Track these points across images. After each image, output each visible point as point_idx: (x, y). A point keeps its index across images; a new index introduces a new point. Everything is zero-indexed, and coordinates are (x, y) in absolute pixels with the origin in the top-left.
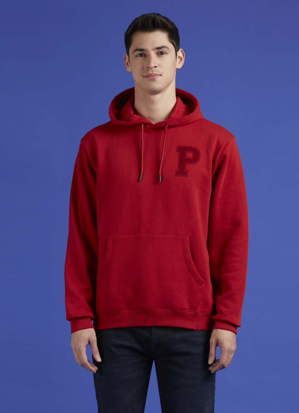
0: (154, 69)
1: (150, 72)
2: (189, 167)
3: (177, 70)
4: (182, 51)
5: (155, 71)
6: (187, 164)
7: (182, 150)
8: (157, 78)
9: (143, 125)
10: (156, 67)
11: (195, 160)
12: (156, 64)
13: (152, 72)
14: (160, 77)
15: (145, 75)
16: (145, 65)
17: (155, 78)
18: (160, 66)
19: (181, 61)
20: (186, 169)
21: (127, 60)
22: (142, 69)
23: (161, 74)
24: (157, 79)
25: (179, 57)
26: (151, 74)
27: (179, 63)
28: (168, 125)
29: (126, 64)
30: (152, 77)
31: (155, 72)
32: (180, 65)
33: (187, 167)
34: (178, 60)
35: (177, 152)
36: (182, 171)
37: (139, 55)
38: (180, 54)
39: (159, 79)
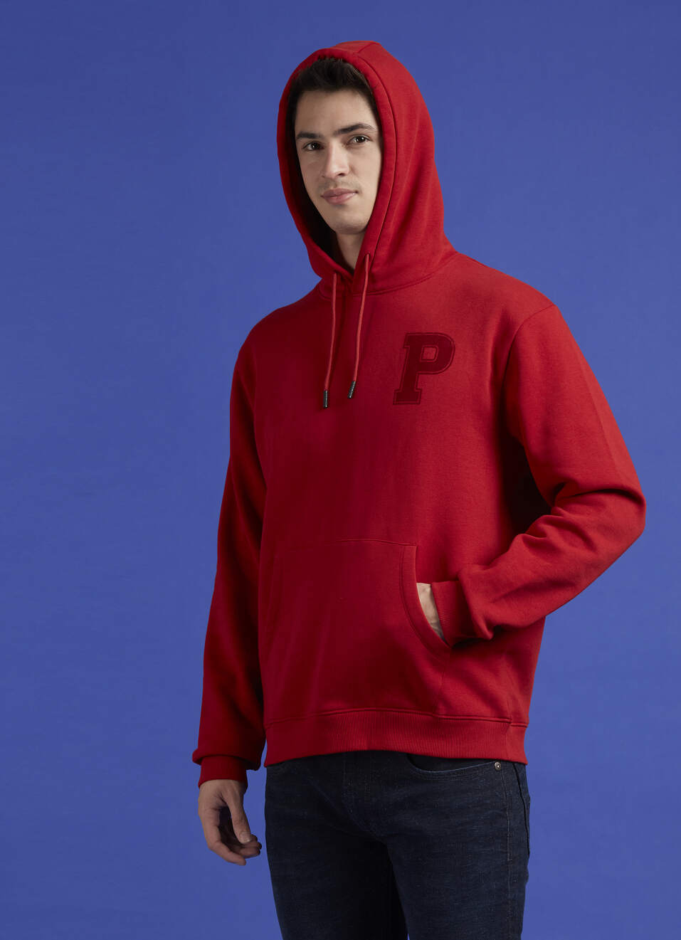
0: (339, 180)
2: (424, 381)
6: (420, 376)
8: (349, 199)
12: (344, 167)
13: (335, 186)
14: (356, 196)
15: (322, 193)
16: (321, 170)
17: (344, 201)
18: (353, 170)
20: (418, 387)
22: (318, 179)
23: (357, 189)
30: (335, 199)
37: (311, 145)
39: (353, 201)
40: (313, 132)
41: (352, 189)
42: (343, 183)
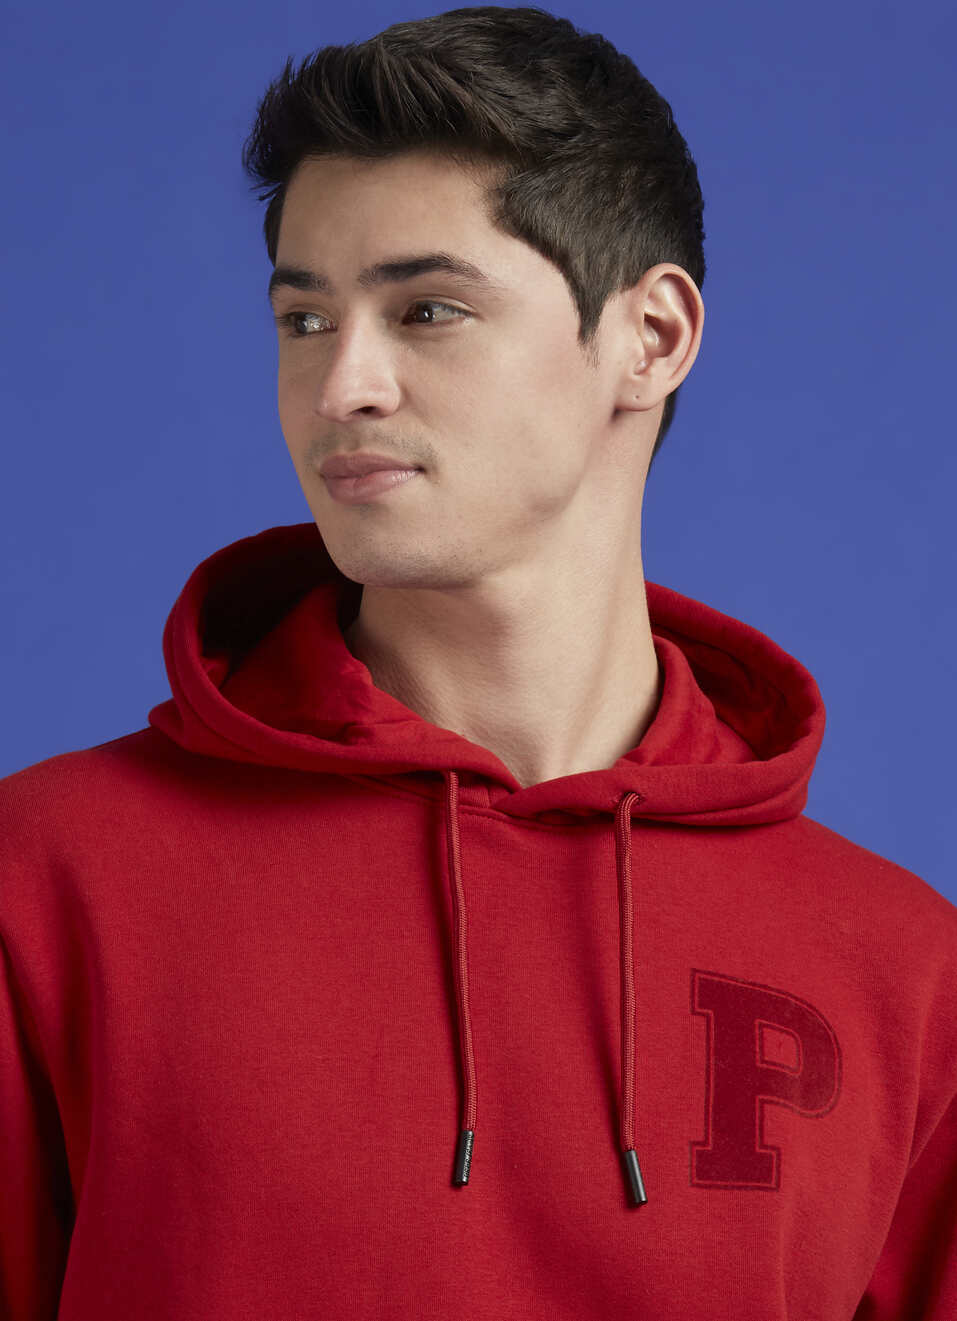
6: (767, 1107)
7: (727, 1007)
9: (453, 776)
11: (817, 1087)
20: (769, 1141)
23: (421, 461)
28: (632, 799)
33: (768, 1124)
35: (694, 1013)
40: (303, 268)
41: (407, 459)
42: (377, 438)
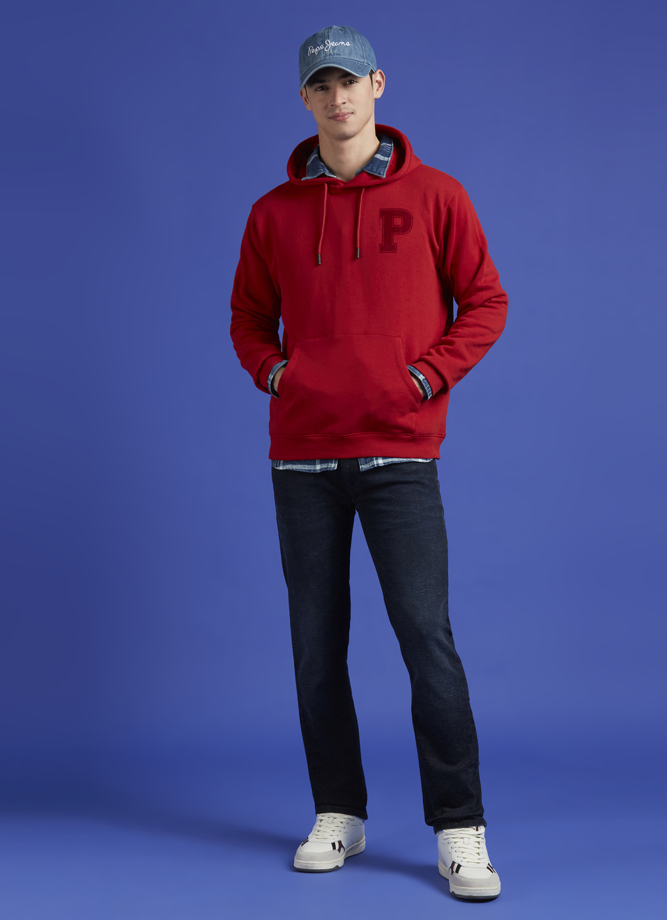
0: (343, 106)
1: (337, 111)
2: (397, 239)
3: (376, 100)
4: (380, 72)
5: (344, 108)
6: (394, 235)
7: (387, 215)
8: (348, 118)
9: (326, 184)
10: (344, 103)
11: (406, 228)
12: (344, 99)
13: (340, 110)
14: (352, 116)
15: (330, 116)
16: (329, 102)
17: (345, 119)
18: (350, 101)
19: (380, 86)
20: (394, 242)
21: (304, 95)
22: (326, 108)
23: (353, 112)
24: (348, 120)
25: (377, 81)
26: (338, 114)
27: (377, 90)
29: (304, 100)
30: (341, 118)
31: (344, 111)
32: (378, 94)
33: (394, 239)
34: (376, 85)
35: (380, 218)
36: (388, 246)
37: (320, 88)
38: (377, 77)
39: (351, 119)
41: (350, 112)
